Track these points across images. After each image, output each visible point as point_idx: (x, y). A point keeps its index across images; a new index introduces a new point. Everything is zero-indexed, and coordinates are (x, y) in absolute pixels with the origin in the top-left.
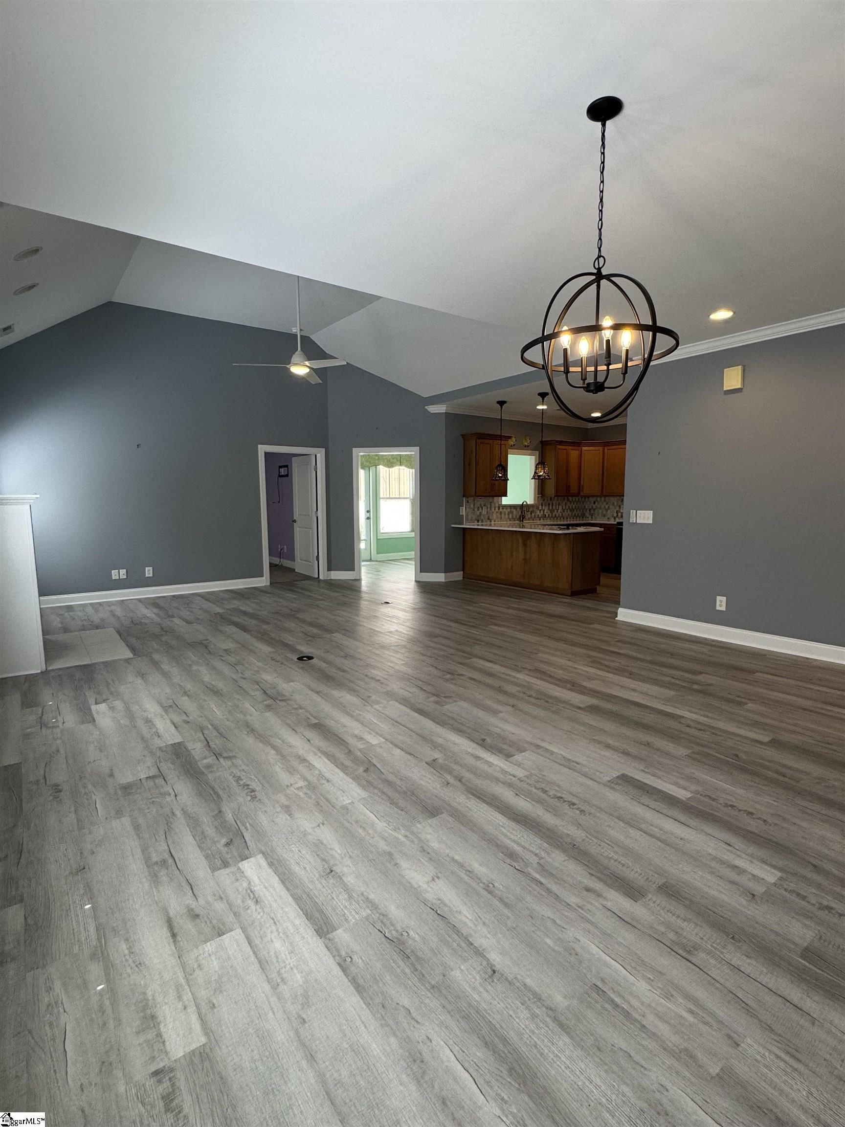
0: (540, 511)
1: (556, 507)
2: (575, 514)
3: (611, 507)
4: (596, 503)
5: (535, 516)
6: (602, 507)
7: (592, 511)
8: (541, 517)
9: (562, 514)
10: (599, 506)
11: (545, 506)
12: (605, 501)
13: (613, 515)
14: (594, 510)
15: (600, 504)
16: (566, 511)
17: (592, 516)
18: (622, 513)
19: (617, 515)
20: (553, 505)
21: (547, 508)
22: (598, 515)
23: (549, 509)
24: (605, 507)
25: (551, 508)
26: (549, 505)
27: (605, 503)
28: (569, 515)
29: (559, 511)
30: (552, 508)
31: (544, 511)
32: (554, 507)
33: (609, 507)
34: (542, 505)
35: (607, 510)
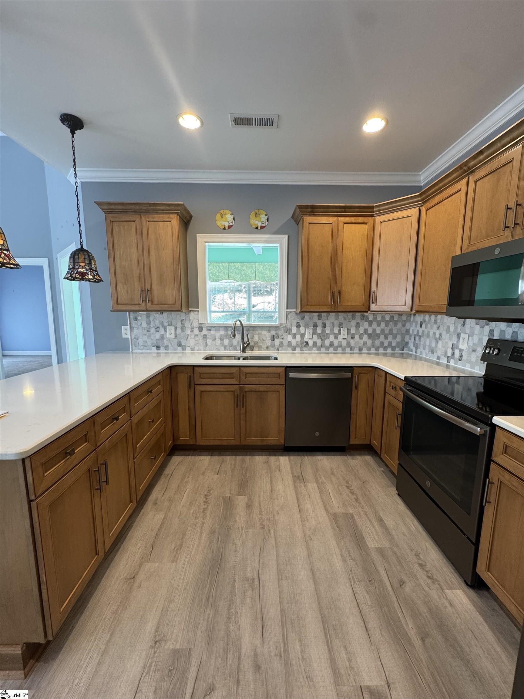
0: (294, 336)
1: (332, 330)
2: (382, 343)
3: (444, 334)
4: (424, 325)
5: (281, 343)
6: (431, 334)
7: (417, 338)
8: (297, 346)
9: (348, 344)
10: (426, 332)
11: (307, 326)
12: (436, 322)
13: (446, 353)
14: (420, 337)
15: (429, 326)
16: (357, 337)
17: (416, 349)
18: (461, 350)
19: (453, 354)
20: (324, 326)
21: (310, 330)
22: (424, 349)
23: (314, 333)
24: (434, 333)
25: (319, 331)
26: (315, 326)
27: (435, 326)
28: (365, 343)
29: (340, 337)
30: (323, 331)
31: (303, 336)
32: (328, 331)
33: (441, 335)
34: (298, 326)
35: (437, 340)
